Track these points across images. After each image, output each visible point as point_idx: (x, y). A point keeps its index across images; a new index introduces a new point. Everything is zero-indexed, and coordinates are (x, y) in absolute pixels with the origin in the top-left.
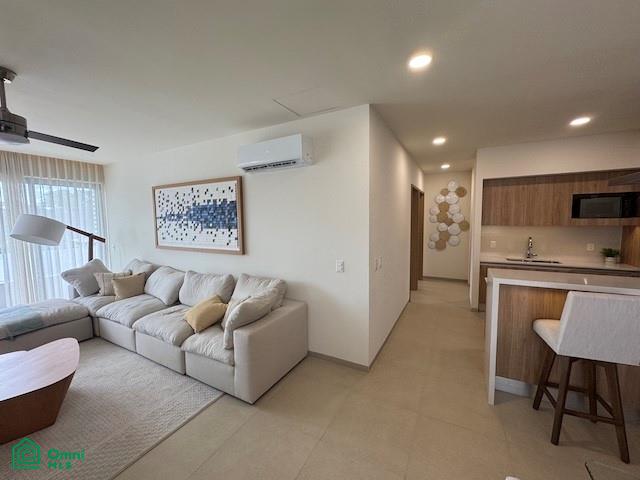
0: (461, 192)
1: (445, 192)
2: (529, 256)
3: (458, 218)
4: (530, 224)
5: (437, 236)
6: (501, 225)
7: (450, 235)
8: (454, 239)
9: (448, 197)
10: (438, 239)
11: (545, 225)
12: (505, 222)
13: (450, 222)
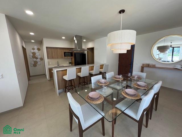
0: (39, 49)
1: (34, 49)
2: (58, 65)
3: (39, 57)
4: (57, 58)
5: (33, 63)
6: (52, 59)
7: (37, 62)
8: (39, 63)
9: (35, 51)
10: (34, 63)
11: (60, 58)
12: (53, 58)
13: (37, 58)
